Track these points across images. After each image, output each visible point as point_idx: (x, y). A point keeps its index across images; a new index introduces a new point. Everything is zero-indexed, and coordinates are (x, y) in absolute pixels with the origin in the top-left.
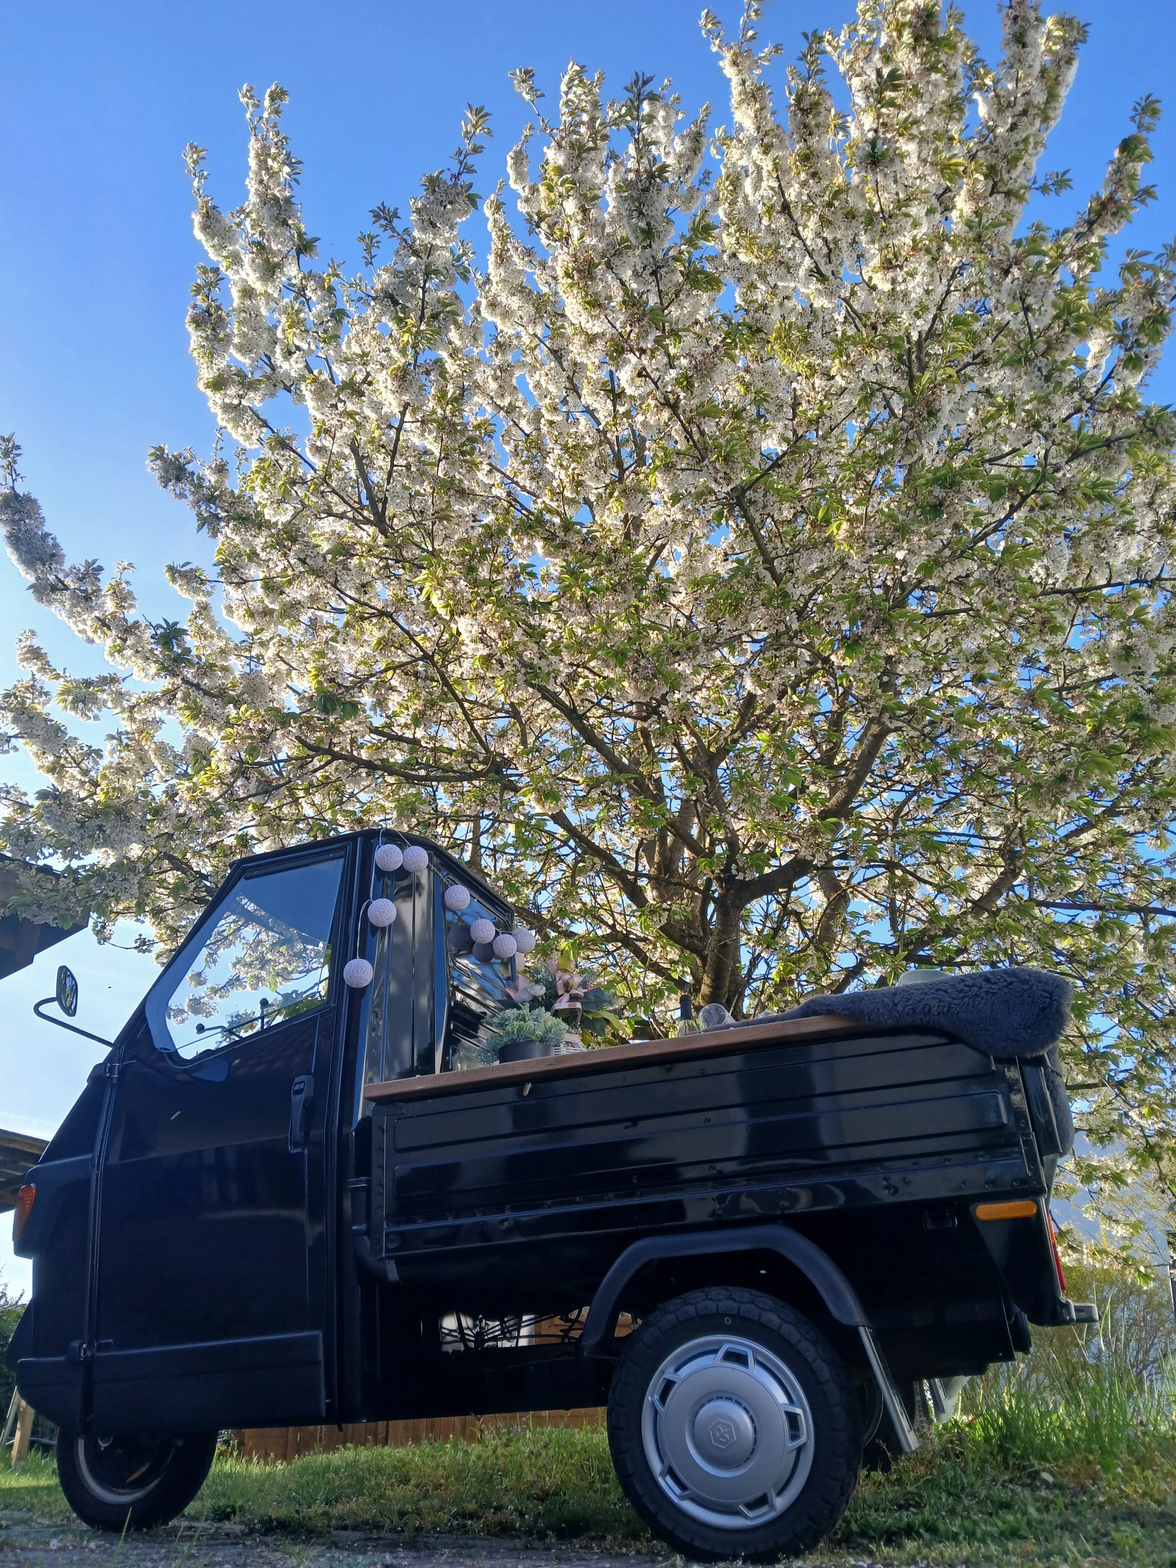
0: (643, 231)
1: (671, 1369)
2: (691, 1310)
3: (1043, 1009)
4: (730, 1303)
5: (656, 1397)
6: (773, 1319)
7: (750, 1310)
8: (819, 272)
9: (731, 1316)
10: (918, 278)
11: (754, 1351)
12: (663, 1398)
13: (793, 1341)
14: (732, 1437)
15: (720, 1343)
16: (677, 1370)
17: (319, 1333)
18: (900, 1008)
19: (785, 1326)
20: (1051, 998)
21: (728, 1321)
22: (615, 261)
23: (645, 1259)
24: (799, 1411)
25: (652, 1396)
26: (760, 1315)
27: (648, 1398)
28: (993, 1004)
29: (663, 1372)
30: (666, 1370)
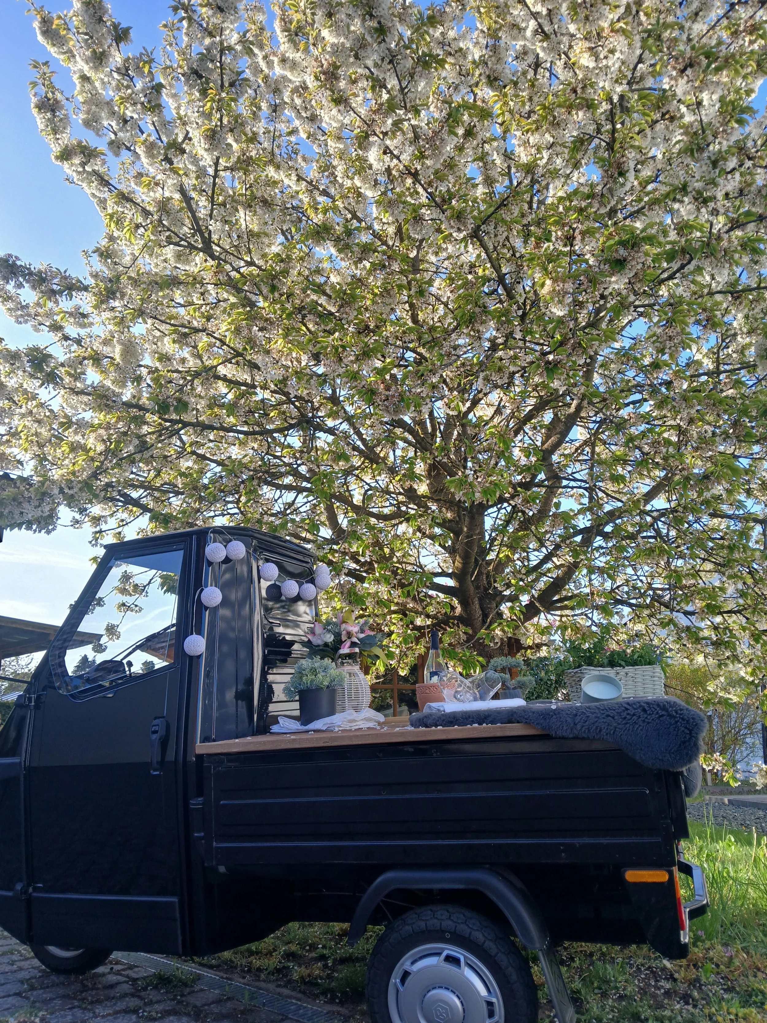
0: (376, 30)
1: (408, 963)
2: (422, 924)
3: (684, 742)
4: (450, 923)
5: (398, 980)
6: (479, 936)
7: (463, 929)
8: (543, 31)
9: (450, 933)
10: (617, 55)
11: (465, 957)
12: (403, 980)
13: (493, 954)
14: (447, 1015)
15: (443, 949)
16: (413, 963)
17: (175, 899)
18: (579, 727)
19: (487, 943)
20: (690, 734)
21: (448, 936)
22: (362, 53)
23: (393, 887)
24: (494, 1000)
25: (395, 979)
26: (470, 933)
27: (393, 980)
28: (647, 731)
29: (403, 964)
30: (405, 964)
